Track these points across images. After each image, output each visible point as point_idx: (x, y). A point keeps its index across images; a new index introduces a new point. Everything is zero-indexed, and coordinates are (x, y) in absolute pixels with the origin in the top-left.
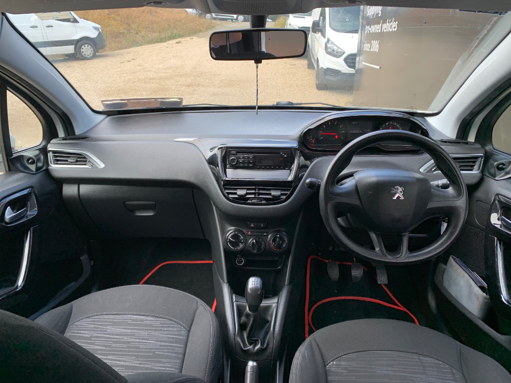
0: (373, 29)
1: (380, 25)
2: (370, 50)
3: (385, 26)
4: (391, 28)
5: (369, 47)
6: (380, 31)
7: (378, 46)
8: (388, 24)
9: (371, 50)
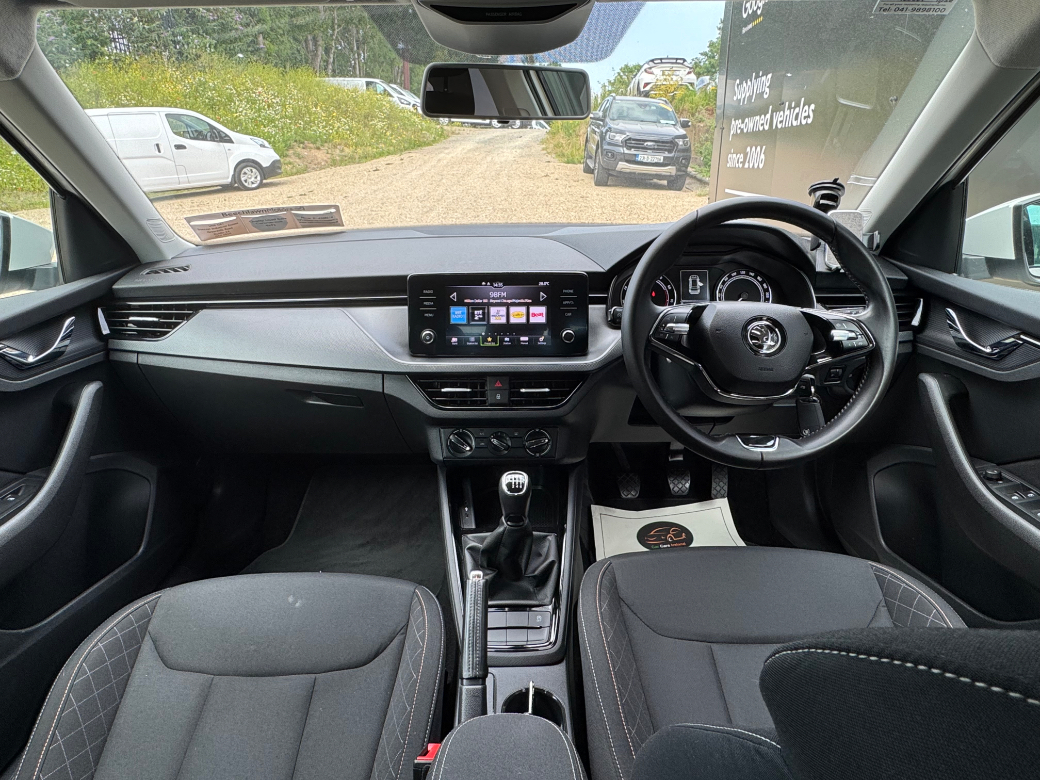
0: (751, 125)
1: (768, 116)
2: (744, 165)
3: (779, 117)
4: (796, 119)
5: (741, 160)
6: (767, 128)
7: (763, 156)
8: (787, 112)
9: (746, 166)
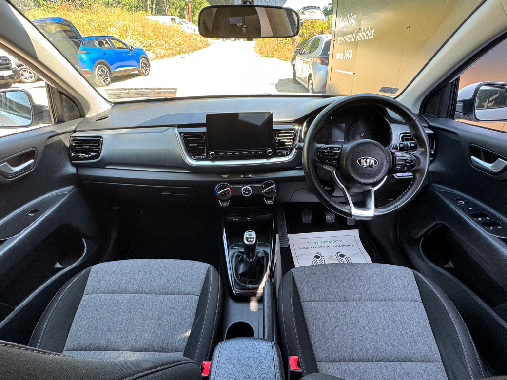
0: (347, 39)
1: (354, 35)
3: (359, 35)
4: (366, 36)
5: (342, 56)
6: (353, 40)
7: (351, 54)
8: (363, 33)
9: (344, 58)
